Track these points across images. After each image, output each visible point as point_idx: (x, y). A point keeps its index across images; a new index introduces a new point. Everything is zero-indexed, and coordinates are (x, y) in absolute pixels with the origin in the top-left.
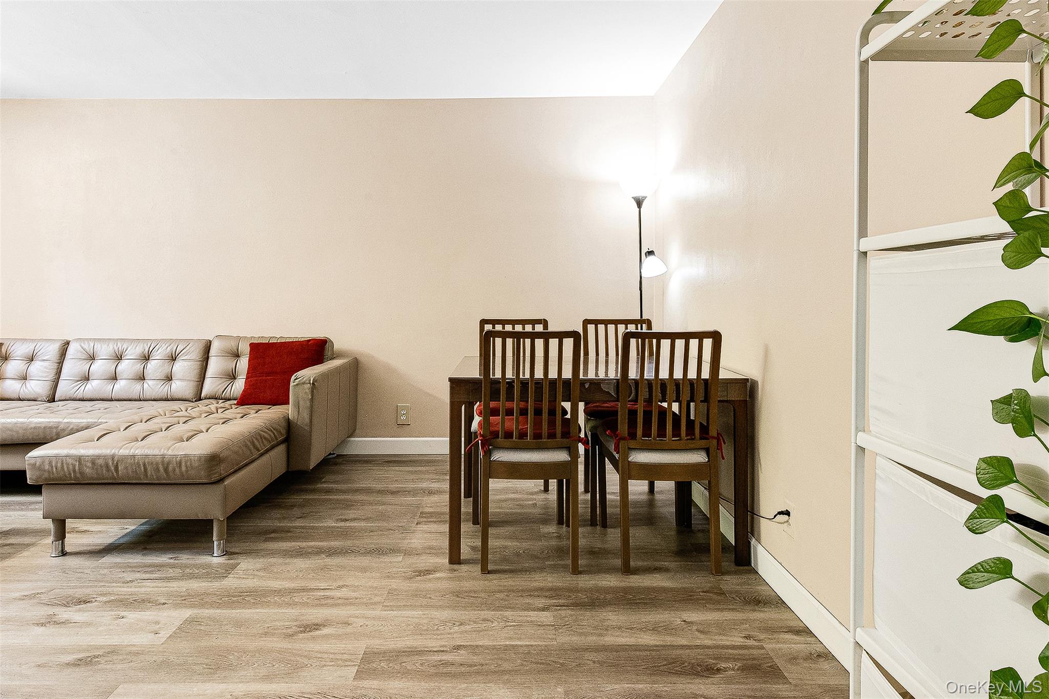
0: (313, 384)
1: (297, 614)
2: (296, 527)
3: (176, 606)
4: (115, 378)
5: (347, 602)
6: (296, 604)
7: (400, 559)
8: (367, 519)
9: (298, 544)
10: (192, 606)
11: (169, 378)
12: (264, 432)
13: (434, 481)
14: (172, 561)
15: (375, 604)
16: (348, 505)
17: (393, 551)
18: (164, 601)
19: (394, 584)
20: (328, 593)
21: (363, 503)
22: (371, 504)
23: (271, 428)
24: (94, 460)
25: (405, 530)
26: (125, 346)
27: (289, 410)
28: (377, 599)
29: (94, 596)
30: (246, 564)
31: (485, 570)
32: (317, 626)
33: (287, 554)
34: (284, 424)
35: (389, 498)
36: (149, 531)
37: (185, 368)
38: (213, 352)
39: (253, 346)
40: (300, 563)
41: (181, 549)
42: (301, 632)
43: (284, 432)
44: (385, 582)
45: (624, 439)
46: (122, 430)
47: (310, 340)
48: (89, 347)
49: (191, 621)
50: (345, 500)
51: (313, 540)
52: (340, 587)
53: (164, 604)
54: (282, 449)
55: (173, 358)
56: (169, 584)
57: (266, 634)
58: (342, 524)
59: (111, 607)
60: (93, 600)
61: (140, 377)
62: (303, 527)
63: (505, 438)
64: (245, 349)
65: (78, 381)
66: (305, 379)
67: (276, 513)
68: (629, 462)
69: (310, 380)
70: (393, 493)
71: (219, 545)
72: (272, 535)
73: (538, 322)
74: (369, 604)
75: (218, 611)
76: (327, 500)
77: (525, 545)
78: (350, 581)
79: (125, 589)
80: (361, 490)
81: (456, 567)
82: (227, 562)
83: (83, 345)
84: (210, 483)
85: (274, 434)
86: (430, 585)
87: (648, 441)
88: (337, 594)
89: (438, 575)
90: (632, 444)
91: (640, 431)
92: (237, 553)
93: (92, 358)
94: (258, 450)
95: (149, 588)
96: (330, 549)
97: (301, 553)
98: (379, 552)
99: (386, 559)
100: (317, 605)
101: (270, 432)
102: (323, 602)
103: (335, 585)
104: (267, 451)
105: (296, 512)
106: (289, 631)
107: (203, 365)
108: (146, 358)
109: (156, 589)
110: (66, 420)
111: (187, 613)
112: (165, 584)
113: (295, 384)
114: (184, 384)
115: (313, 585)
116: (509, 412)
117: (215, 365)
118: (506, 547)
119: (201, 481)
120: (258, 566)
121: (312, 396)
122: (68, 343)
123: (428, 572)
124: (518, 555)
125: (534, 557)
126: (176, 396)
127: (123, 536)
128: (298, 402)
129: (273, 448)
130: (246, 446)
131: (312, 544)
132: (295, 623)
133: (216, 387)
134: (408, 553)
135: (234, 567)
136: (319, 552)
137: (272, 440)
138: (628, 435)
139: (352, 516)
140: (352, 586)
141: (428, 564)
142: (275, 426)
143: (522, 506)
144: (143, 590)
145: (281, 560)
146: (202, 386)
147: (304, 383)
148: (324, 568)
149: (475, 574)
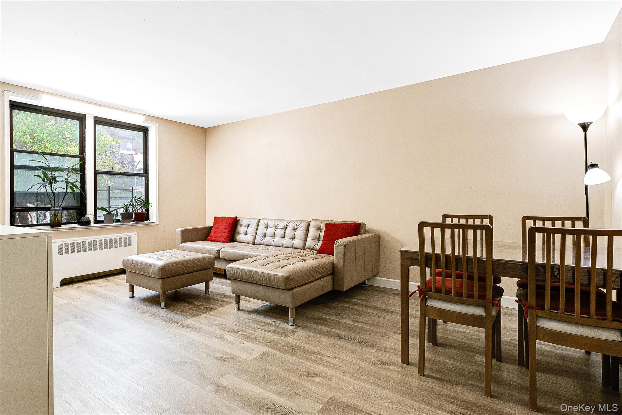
0: (345, 246)
1: (309, 365)
2: (331, 320)
3: (264, 345)
4: (274, 236)
5: (336, 367)
6: (311, 359)
7: (374, 351)
8: (367, 324)
9: (327, 328)
10: (269, 347)
11: (293, 238)
12: (318, 268)
13: (417, 310)
14: (273, 323)
15: (349, 373)
16: (361, 314)
17: (372, 345)
18: (260, 341)
19: (364, 365)
20: (328, 359)
21: (369, 314)
22: (373, 316)
23: (322, 267)
24: (246, 271)
25: (385, 335)
26: (278, 222)
27: (333, 258)
28: (351, 371)
29: (239, 331)
30: (301, 333)
31: (422, 373)
32: (315, 375)
33: (321, 333)
34: (330, 265)
35: (385, 315)
36: (272, 307)
37: (300, 234)
38: (311, 227)
39: (327, 225)
40: (324, 339)
41: (278, 318)
42: (307, 376)
43: (330, 269)
44: (360, 362)
45: (532, 308)
46: (263, 259)
47: (352, 223)
48: (266, 222)
49: (266, 354)
50: (361, 310)
51: (335, 328)
52: (335, 357)
53: (260, 342)
54: (329, 278)
55: (295, 229)
56: (267, 334)
57: (291, 371)
58: (353, 323)
59: (242, 337)
60: (238, 332)
61: (282, 237)
62: (333, 320)
63: (436, 292)
64: (323, 226)
65: (262, 236)
66: (341, 243)
67: (325, 310)
68: (536, 326)
69: (343, 244)
70: (388, 312)
71: (291, 320)
72: (318, 321)
73: (486, 217)
74: (346, 372)
75: (278, 352)
76: (352, 308)
77: (458, 365)
78: (342, 356)
79: (250, 331)
80: (372, 306)
81: (405, 365)
82: (293, 329)
83: (264, 221)
84: (286, 290)
85: (324, 270)
86: (383, 372)
87: (555, 314)
88: (333, 361)
89: (391, 367)
90: (540, 313)
91: (547, 305)
92: (299, 326)
93: (267, 227)
94: (313, 277)
95: (259, 334)
96: (341, 335)
97: (326, 334)
98: (364, 344)
99: (366, 349)
100: (320, 364)
101: (321, 269)
102: (324, 363)
103: (334, 355)
104: (320, 278)
105: (335, 311)
106: (301, 373)
107: (306, 233)
108: (286, 228)
109: (261, 334)
110: (250, 253)
111: (266, 349)
112: (265, 333)
113: (336, 245)
114: (299, 241)
115: (323, 352)
116: (449, 275)
117: (312, 233)
118: (443, 363)
119: (281, 288)
120: (305, 335)
121: (344, 252)
122: (260, 220)
123: (386, 364)
124: (450, 370)
125: (461, 375)
126: (296, 247)
127: (262, 306)
128: (338, 255)
129: (324, 277)
130: (306, 274)
131: (334, 330)
132: (306, 370)
133: (312, 243)
134: (380, 349)
135: (294, 332)
136: (335, 335)
137: (322, 272)
138: (536, 306)
139: (360, 320)
140: (342, 359)
141: (389, 359)
142: (325, 266)
143: (469, 339)
144: (256, 333)
145: (315, 335)
146: (306, 242)
147: (340, 245)
148: (333, 345)
149: (415, 374)
